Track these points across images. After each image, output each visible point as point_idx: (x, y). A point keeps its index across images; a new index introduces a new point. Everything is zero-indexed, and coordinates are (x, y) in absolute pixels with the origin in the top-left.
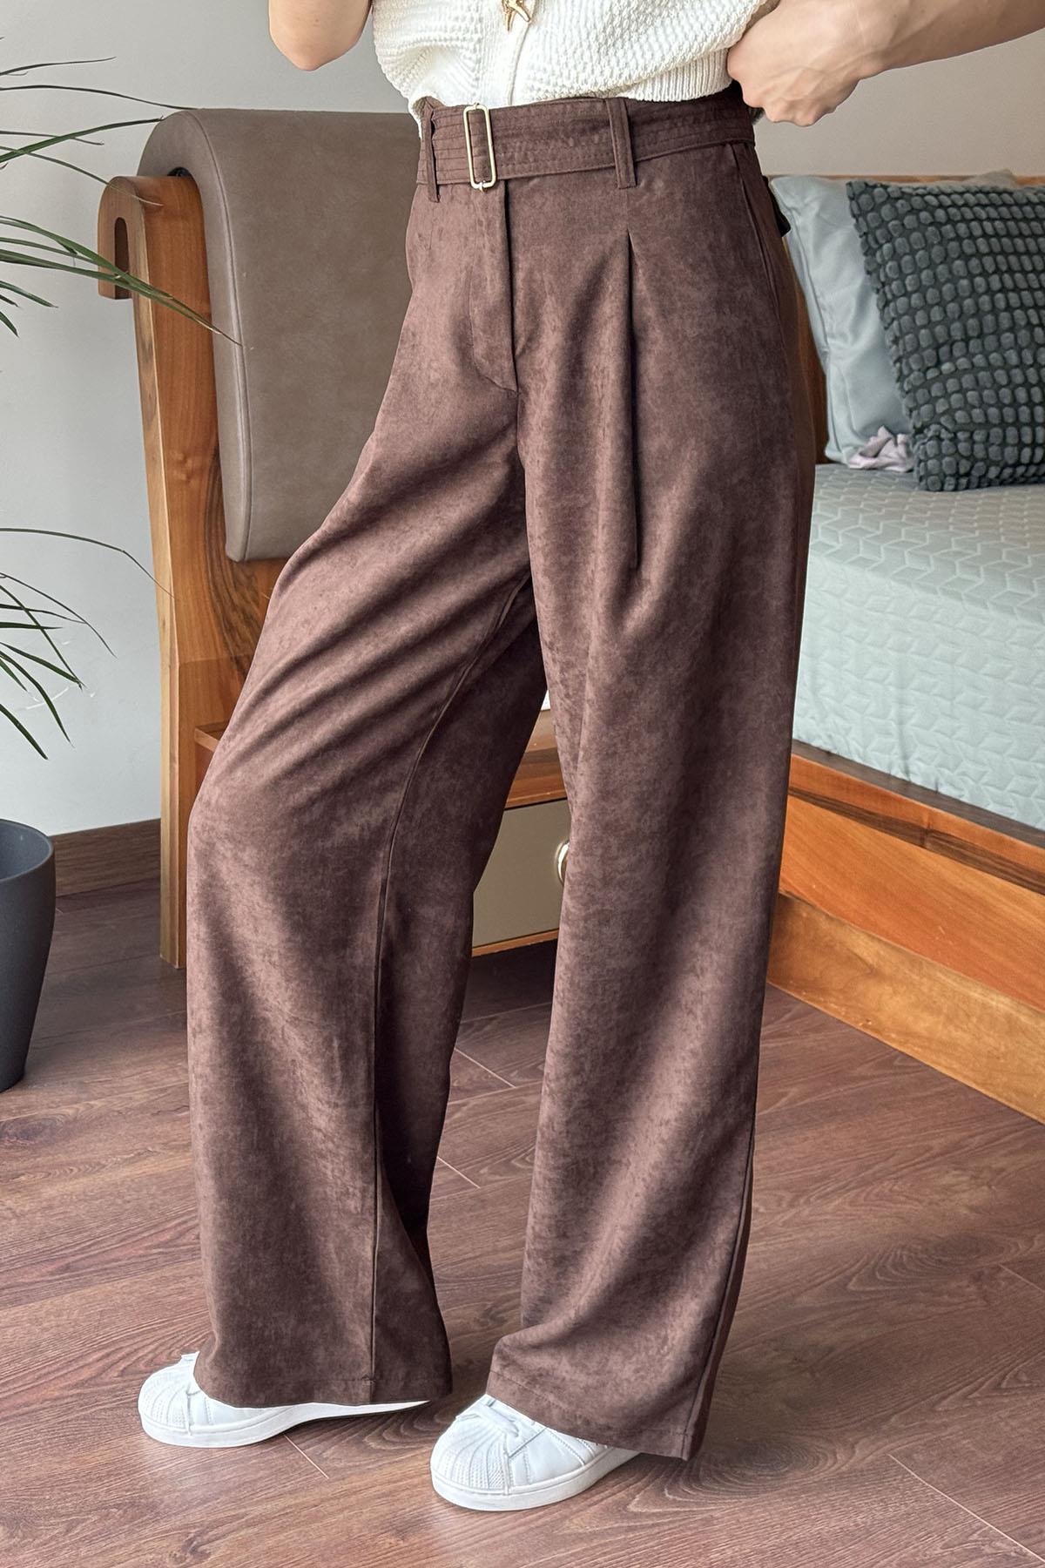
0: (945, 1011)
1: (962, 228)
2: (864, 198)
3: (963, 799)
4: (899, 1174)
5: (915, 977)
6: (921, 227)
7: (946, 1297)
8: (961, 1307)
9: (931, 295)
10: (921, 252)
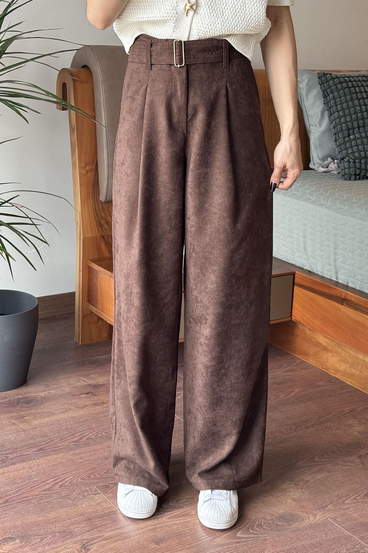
0: (350, 362)
1: (357, 89)
2: (323, 78)
3: (357, 288)
4: (333, 420)
5: (340, 351)
6: (343, 88)
7: (349, 463)
8: (354, 467)
9: (347, 112)
10: (343, 98)
